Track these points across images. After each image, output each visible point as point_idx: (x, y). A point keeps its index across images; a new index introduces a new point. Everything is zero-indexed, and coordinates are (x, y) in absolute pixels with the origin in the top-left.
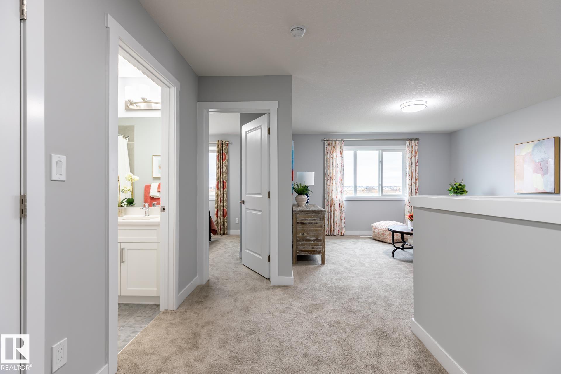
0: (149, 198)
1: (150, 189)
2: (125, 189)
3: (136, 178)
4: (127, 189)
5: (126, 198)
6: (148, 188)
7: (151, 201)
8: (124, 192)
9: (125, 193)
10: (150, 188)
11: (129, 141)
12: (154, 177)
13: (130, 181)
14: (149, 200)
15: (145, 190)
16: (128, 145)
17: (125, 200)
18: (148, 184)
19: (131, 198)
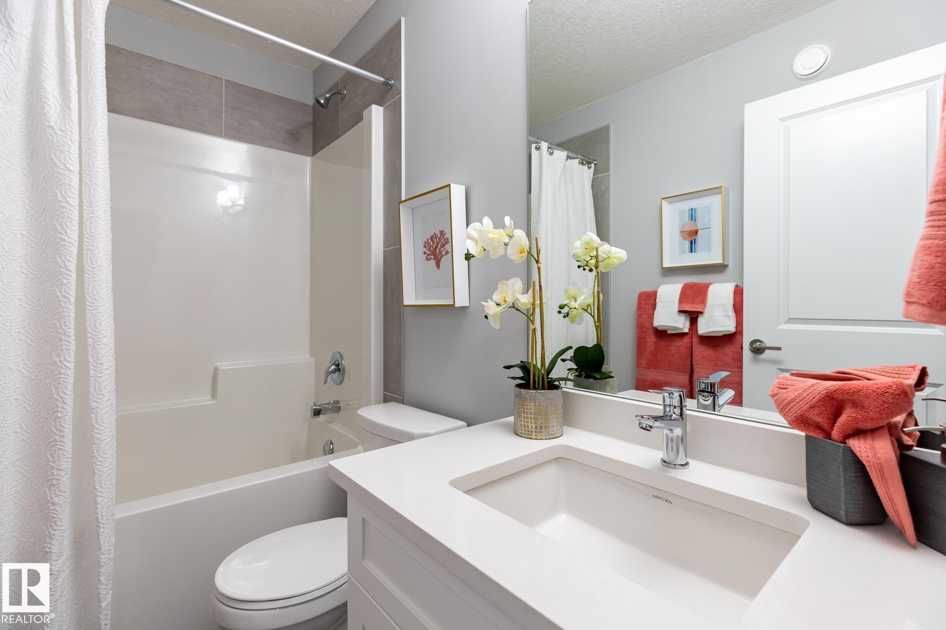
0: (650, 331)
1: (655, 305)
2: (573, 304)
3: (615, 254)
4: (579, 301)
5: (570, 348)
6: (648, 301)
7: (656, 343)
8: (568, 314)
9: (572, 321)
10: (655, 300)
11: (596, 172)
12: (664, 267)
13: (591, 270)
14: (651, 339)
15: (640, 307)
16: (595, 184)
17: (570, 354)
18: (649, 289)
19: (591, 342)
